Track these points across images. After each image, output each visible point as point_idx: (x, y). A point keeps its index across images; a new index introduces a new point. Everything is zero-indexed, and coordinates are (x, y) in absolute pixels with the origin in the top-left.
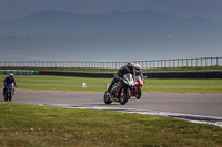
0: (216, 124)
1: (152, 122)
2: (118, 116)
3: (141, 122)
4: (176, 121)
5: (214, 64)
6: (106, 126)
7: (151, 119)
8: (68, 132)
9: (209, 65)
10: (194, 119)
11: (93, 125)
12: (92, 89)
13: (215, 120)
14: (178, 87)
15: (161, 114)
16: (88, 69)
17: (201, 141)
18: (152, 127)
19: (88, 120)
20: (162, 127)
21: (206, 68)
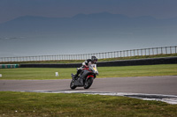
0: (162, 100)
1: (112, 101)
2: (85, 97)
3: (103, 101)
4: (131, 99)
5: (159, 53)
6: (75, 106)
7: (111, 99)
8: (45, 112)
9: (155, 54)
10: (145, 97)
11: (65, 106)
12: (64, 77)
13: (161, 98)
14: (131, 72)
15: (118, 94)
16: (60, 61)
17: (151, 114)
18: (111, 105)
19: (60, 102)
20: (120, 105)
21: (153, 56)
